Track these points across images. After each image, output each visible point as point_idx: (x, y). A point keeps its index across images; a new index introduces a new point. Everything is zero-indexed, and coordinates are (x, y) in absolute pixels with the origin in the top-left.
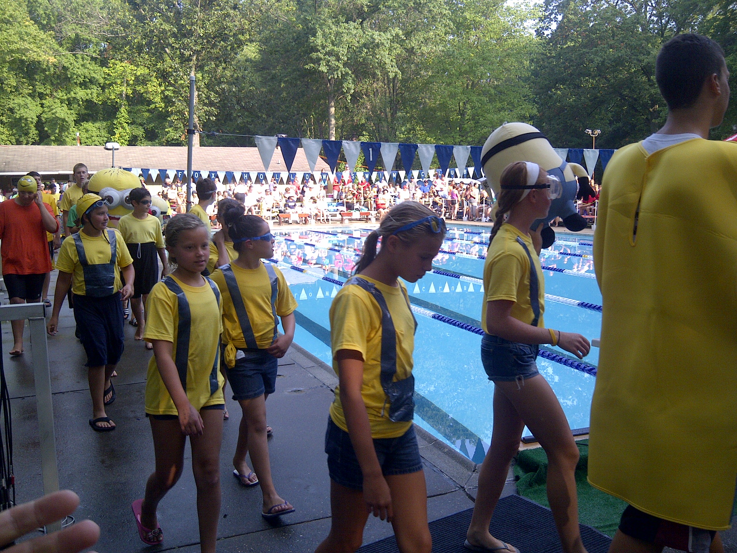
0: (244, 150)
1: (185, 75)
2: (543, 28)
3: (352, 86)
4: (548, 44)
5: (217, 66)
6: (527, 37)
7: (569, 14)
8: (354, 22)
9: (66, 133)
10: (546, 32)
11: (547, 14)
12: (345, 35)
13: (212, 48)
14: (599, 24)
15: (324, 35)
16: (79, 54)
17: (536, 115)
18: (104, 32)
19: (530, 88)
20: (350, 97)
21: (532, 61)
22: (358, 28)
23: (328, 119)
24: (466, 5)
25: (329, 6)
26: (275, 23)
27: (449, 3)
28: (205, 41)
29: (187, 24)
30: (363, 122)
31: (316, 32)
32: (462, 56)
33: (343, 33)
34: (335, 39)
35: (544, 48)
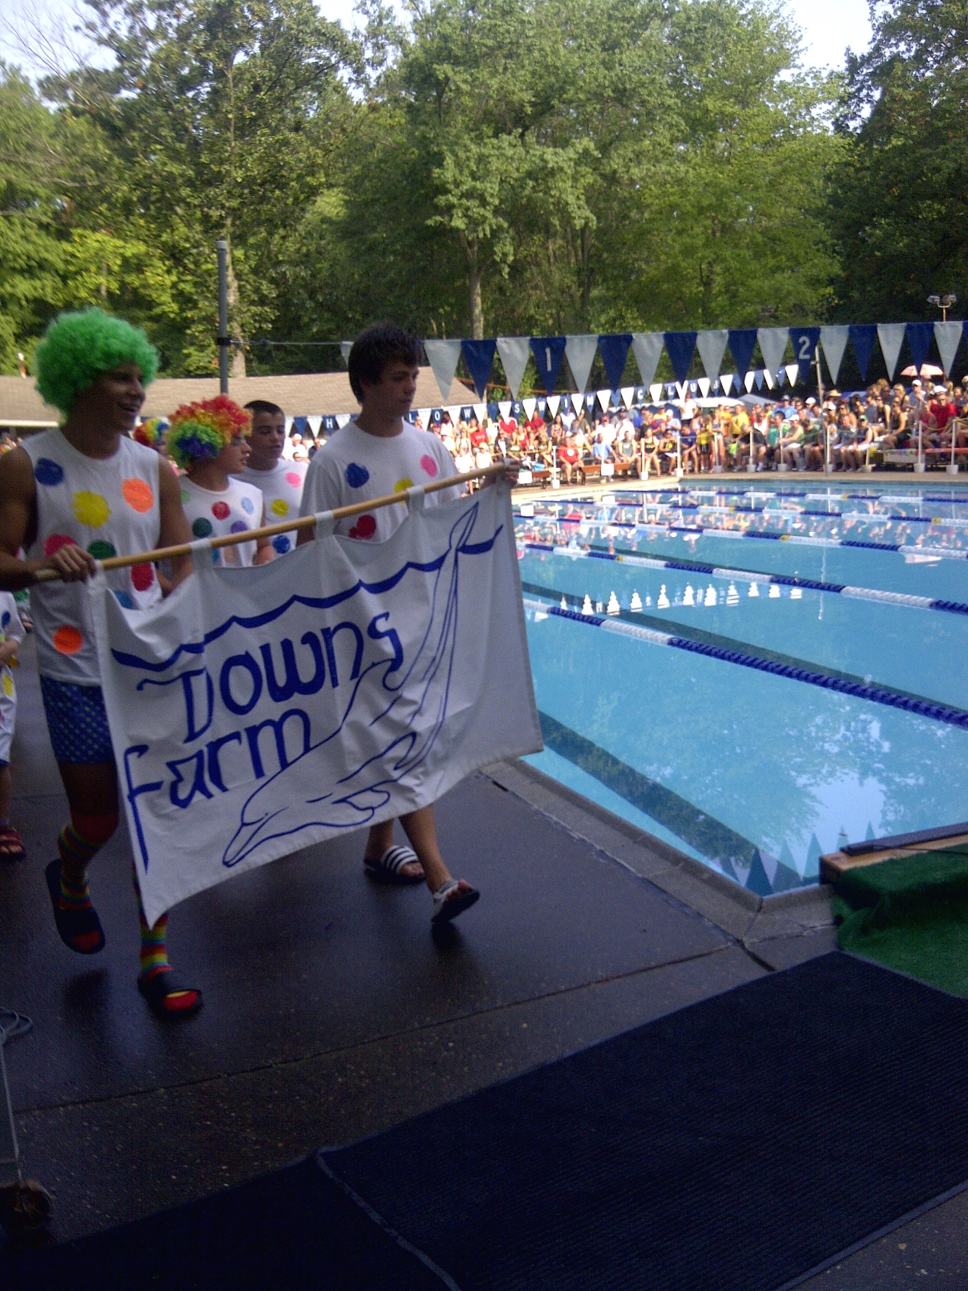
2: (846, 117)
3: (510, 249)
4: (856, 144)
5: (271, 234)
6: (818, 135)
7: (893, 86)
8: (510, 134)
10: (852, 124)
11: (854, 90)
12: (494, 159)
13: (261, 203)
14: (949, 100)
15: (458, 164)
17: (838, 276)
18: (58, 177)
19: (827, 227)
20: (507, 270)
21: (828, 178)
22: (515, 146)
23: (471, 313)
24: (707, 87)
25: (464, 111)
26: (371, 150)
27: (676, 84)
28: (246, 191)
29: (212, 162)
30: (532, 312)
31: (443, 159)
32: (703, 178)
33: (490, 155)
34: (477, 168)
35: (850, 154)
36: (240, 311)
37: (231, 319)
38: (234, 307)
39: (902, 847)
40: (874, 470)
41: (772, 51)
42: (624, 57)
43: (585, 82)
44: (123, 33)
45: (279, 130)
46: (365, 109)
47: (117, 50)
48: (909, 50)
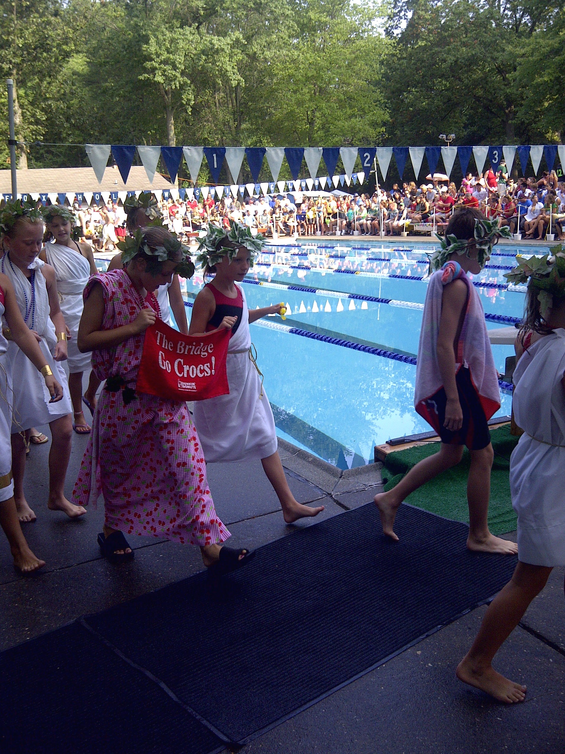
0: (77, 171)
2: (392, 27)
3: (192, 97)
4: (398, 44)
5: (41, 81)
6: (376, 37)
7: (419, 10)
8: (190, 26)
10: (396, 32)
11: (396, 11)
12: (181, 41)
13: (34, 61)
14: (451, 20)
15: (158, 43)
17: (388, 121)
19: (381, 92)
20: (190, 109)
21: (382, 63)
22: (194, 34)
23: (168, 135)
24: (311, 5)
25: (161, 10)
26: (103, 31)
28: (25, 53)
30: (206, 136)
31: (149, 40)
32: (308, 60)
33: (178, 39)
34: (170, 46)
35: (394, 49)
36: (23, 128)
37: (17, 133)
38: (20, 125)
40: (408, 235)
45: (45, 15)
46: (99, 5)
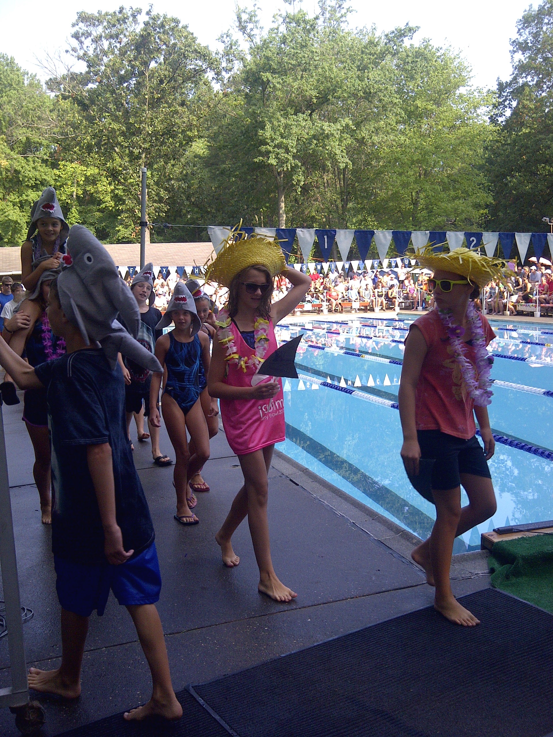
1: (135, 173)
2: (497, 115)
3: (301, 178)
4: (503, 130)
5: (166, 163)
6: (481, 124)
7: (524, 99)
8: (303, 114)
9: (19, 235)
10: (500, 119)
11: (501, 100)
12: (294, 127)
13: (161, 145)
15: (273, 129)
16: (31, 156)
17: (491, 203)
18: (54, 134)
19: (485, 176)
20: (300, 189)
21: (486, 148)
22: (306, 120)
23: (278, 213)
24: (417, 94)
25: (277, 99)
26: (224, 118)
27: (399, 91)
28: (154, 138)
29: (135, 122)
30: (314, 214)
31: (265, 126)
32: (414, 144)
33: (292, 125)
34: (284, 131)
35: (498, 135)
39: (528, 530)
41: (455, 76)
42: (370, 74)
43: (347, 87)
44: (91, 53)
45: (173, 105)
46: (221, 95)
47: (87, 62)
48: (533, 81)
